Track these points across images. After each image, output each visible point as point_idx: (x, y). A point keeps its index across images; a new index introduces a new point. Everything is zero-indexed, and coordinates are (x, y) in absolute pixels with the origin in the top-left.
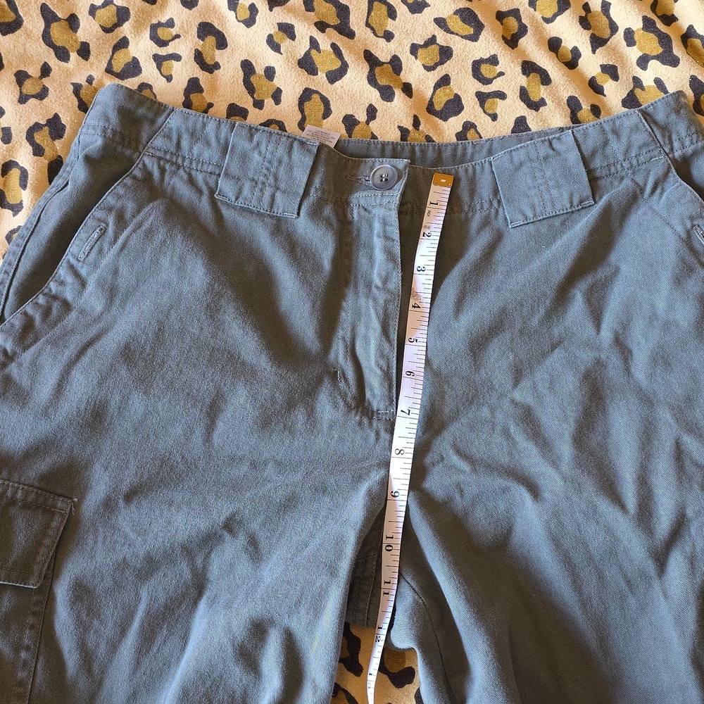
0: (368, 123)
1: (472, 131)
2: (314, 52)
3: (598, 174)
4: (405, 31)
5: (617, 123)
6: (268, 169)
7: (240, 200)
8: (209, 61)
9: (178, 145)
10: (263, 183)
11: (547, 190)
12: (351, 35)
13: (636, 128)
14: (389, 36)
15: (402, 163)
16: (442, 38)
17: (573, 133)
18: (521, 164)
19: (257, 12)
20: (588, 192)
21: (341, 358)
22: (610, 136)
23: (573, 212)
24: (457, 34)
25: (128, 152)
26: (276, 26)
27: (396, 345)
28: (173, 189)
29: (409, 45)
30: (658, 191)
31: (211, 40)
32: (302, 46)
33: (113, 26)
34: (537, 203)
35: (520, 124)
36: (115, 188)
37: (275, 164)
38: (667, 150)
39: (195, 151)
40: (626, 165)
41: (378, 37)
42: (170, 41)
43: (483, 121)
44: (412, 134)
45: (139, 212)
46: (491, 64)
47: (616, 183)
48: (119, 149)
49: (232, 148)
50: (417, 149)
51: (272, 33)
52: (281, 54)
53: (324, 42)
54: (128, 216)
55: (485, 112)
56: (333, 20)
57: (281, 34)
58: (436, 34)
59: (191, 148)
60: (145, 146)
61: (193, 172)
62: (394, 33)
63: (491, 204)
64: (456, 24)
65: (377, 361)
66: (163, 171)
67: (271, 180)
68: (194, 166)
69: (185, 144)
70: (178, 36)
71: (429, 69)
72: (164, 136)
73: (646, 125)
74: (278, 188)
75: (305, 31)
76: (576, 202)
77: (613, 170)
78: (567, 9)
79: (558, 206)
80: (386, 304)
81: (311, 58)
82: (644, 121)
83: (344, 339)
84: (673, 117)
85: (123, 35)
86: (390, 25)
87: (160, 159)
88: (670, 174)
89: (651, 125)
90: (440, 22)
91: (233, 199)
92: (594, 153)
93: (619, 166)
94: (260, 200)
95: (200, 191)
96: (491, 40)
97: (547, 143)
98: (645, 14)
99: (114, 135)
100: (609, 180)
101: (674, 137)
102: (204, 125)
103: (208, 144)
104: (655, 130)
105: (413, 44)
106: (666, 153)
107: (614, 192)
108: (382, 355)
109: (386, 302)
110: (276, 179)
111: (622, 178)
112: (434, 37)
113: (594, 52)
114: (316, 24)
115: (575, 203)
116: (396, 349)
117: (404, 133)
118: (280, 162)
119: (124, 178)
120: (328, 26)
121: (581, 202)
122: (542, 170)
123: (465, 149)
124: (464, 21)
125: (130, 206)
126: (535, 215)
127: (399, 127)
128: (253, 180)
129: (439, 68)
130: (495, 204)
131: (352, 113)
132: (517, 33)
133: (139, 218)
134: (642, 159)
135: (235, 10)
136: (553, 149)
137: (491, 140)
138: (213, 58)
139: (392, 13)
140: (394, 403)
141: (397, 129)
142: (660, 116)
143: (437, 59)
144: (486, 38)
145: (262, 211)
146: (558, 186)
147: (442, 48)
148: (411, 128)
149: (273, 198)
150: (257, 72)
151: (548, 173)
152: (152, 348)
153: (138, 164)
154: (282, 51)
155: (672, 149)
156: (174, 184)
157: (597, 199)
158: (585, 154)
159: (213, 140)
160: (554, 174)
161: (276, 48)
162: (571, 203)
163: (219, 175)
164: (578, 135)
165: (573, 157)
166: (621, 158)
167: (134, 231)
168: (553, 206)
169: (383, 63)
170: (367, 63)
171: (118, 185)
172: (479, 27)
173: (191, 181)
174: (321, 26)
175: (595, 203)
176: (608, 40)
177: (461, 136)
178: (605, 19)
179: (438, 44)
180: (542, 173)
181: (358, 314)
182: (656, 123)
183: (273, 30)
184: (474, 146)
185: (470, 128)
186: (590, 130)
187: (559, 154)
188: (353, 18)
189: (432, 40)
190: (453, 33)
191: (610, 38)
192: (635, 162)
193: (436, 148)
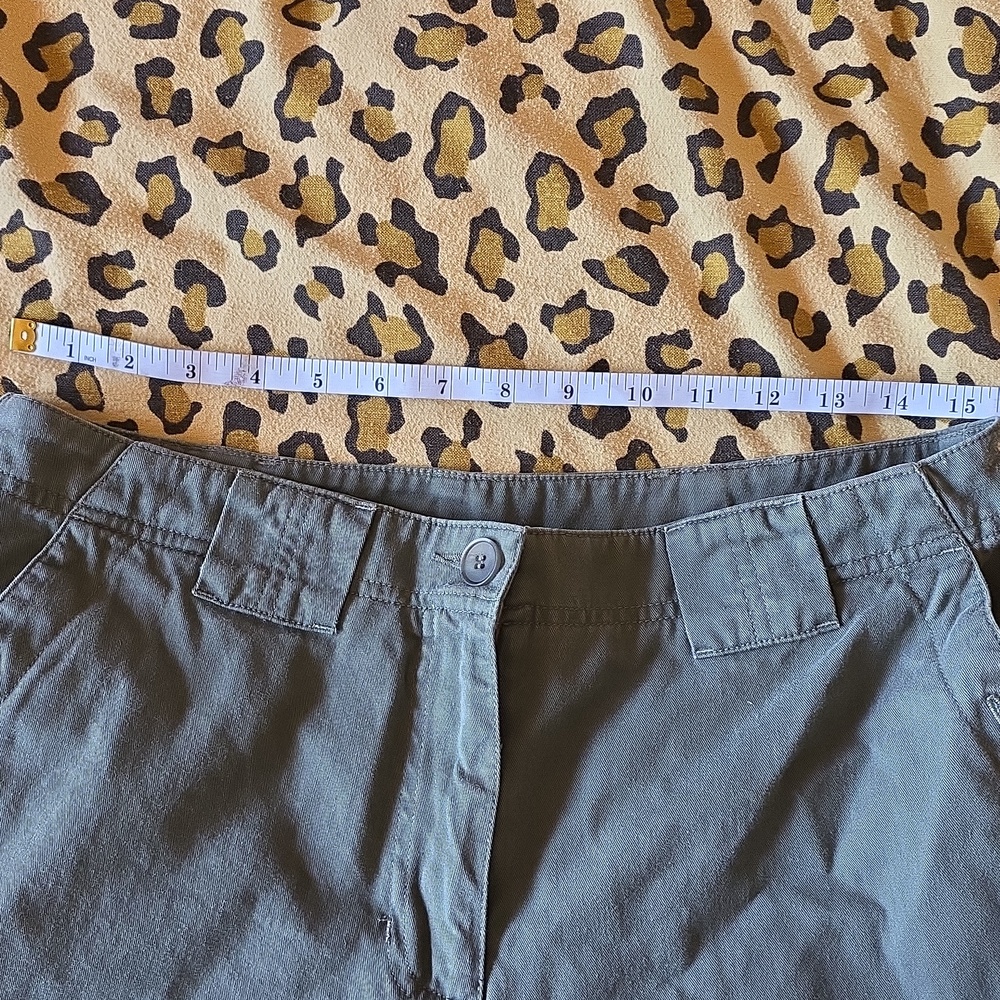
0: (464, 444)
1: (644, 456)
2: (374, 319)
3: (845, 573)
4: (533, 281)
5: (883, 488)
6: (289, 550)
7: (237, 601)
8: (193, 326)
9: (134, 505)
10: (280, 573)
11: (759, 597)
12: (439, 286)
13: (915, 499)
14: (504, 290)
15: (510, 536)
16: (599, 297)
17: (804, 501)
18: (714, 547)
19: (279, 247)
20: (828, 606)
21: (394, 899)
22: (870, 510)
23: (802, 640)
24: (622, 290)
25: (40, 516)
26: (311, 271)
27: (485, 889)
28: (120, 579)
29: (539, 308)
30: (949, 609)
31: (199, 290)
32: (353, 308)
33: (27, 261)
34: (740, 620)
35: (726, 449)
36: (16, 585)
37: (302, 542)
38: (971, 538)
39: (163, 515)
40: (897, 557)
41: (487, 291)
42: (128, 290)
43: (662, 441)
44: (539, 464)
45: (55, 633)
46: (678, 345)
47: (878, 590)
48: (25, 510)
49: (229, 512)
50: (549, 485)
51: (304, 283)
52: (319, 319)
53: (393, 302)
54: (36, 641)
55: (665, 425)
56: (410, 261)
57: (319, 286)
58: (586, 289)
59: (156, 510)
60: (74, 504)
61: (157, 551)
62: (514, 284)
63: (663, 611)
64: (621, 273)
65: (453, 915)
66: (103, 548)
67: (294, 566)
68: (159, 539)
69: (146, 503)
70: (141, 284)
71: (572, 350)
72: (108, 489)
73: (934, 495)
74: (305, 582)
75: (359, 282)
76: (807, 623)
77: (874, 566)
78: (809, 248)
79: (777, 630)
80: (471, 810)
81: (370, 328)
82: (930, 488)
83: (402, 864)
84: (982, 480)
85: (42, 278)
86: (508, 270)
87: (98, 526)
88: (972, 581)
89: (943, 494)
90: (593, 268)
91: (226, 600)
92: (840, 538)
93: (885, 561)
94: (272, 602)
95: (166, 585)
96: (679, 305)
97: (758, 514)
98: (948, 260)
99: (16, 487)
100: (867, 584)
101: (983, 513)
102: (182, 474)
103: (186, 503)
104: (950, 504)
105: (545, 306)
106: (967, 540)
107: (875, 605)
108: (461, 902)
109: (473, 807)
110: (302, 566)
111: (890, 581)
112: (582, 293)
113: (853, 323)
114: (379, 270)
115: (806, 626)
116: (485, 895)
117: (527, 462)
118: (310, 539)
119: (33, 565)
120: (401, 271)
121: (817, 623)
122: (749, 561)
123: (632, 485)
124: (634, 269)
125: (41, 622)
126: (738, 644)
127: (517, 452)
128: (262, 567)
129: (590, 348)
130: (670, 611)
131: (438, 425)
132: (727, 283)
133: (54, 646)
134: (925, 550)
135: (240, 240)
136: (769, 526)
137: (676, 472)
138: (200, 320)
139: (511, 250)
140: (480, 989)
141: (514, 456)
142: (959, 478)
143: (586, 333)
144: (671, 302)
145: (274, 621)
146: (777, 595)
147: (595, 313)
148: (537, 454)
149: (295, 600)
150: (276, 347)
151: (761, 569)
152: (68, 895)
153: (59, 535)
154: (320, 314)
155: (979, 535)
156: (121, 572)
157: (844, 617)
158: (825, 540)
159: (195, 497)
160: (771, 570)
161: (311, 309)
162: (800, 626)
163: (202, 557)
164: (812, 507)
165: (804, 544)
166: (889, 547)
167: (45, 671)
168: (768, 627)
169: (494, 338)
170: (465, 341)
171: (21, 579)
172: (659, 281)
173: (153, 567)
174: (388, 273)
175: (841, 624)
176: (880, 299)
177: (625, 463)
178: (876, 258)
179: (589, 308)
180: (750, 568)
181: (427, 818)
182: (950, 489)
183: (307, 278)
184: (647, 481)
185: (641, 452)
186: (836, 499)
187: (779, 535)
188: (443, 256)
189: (578, 300)
190: (614, 288)
191: (884, 295)
192: (912, 554)
193: (583, 483)
